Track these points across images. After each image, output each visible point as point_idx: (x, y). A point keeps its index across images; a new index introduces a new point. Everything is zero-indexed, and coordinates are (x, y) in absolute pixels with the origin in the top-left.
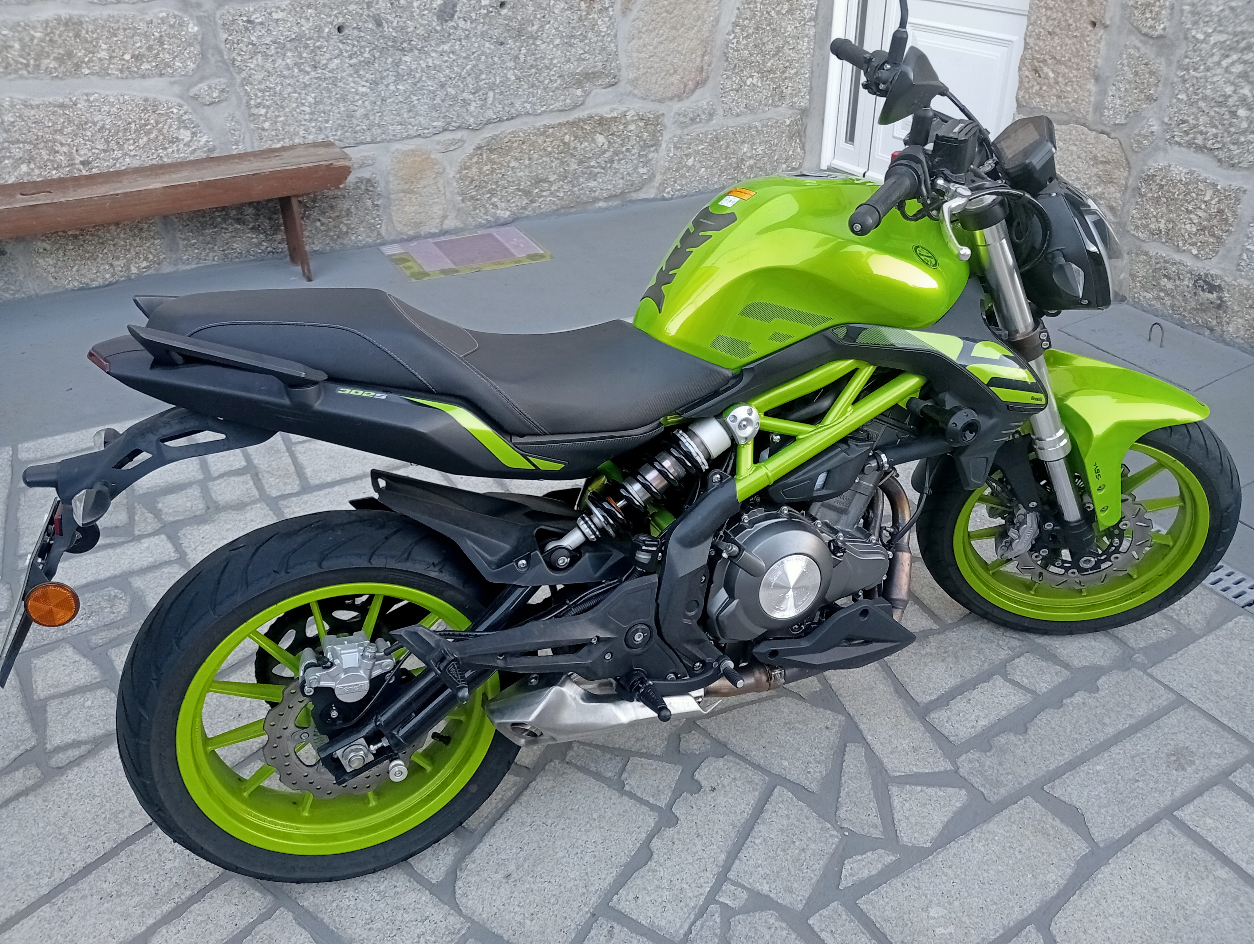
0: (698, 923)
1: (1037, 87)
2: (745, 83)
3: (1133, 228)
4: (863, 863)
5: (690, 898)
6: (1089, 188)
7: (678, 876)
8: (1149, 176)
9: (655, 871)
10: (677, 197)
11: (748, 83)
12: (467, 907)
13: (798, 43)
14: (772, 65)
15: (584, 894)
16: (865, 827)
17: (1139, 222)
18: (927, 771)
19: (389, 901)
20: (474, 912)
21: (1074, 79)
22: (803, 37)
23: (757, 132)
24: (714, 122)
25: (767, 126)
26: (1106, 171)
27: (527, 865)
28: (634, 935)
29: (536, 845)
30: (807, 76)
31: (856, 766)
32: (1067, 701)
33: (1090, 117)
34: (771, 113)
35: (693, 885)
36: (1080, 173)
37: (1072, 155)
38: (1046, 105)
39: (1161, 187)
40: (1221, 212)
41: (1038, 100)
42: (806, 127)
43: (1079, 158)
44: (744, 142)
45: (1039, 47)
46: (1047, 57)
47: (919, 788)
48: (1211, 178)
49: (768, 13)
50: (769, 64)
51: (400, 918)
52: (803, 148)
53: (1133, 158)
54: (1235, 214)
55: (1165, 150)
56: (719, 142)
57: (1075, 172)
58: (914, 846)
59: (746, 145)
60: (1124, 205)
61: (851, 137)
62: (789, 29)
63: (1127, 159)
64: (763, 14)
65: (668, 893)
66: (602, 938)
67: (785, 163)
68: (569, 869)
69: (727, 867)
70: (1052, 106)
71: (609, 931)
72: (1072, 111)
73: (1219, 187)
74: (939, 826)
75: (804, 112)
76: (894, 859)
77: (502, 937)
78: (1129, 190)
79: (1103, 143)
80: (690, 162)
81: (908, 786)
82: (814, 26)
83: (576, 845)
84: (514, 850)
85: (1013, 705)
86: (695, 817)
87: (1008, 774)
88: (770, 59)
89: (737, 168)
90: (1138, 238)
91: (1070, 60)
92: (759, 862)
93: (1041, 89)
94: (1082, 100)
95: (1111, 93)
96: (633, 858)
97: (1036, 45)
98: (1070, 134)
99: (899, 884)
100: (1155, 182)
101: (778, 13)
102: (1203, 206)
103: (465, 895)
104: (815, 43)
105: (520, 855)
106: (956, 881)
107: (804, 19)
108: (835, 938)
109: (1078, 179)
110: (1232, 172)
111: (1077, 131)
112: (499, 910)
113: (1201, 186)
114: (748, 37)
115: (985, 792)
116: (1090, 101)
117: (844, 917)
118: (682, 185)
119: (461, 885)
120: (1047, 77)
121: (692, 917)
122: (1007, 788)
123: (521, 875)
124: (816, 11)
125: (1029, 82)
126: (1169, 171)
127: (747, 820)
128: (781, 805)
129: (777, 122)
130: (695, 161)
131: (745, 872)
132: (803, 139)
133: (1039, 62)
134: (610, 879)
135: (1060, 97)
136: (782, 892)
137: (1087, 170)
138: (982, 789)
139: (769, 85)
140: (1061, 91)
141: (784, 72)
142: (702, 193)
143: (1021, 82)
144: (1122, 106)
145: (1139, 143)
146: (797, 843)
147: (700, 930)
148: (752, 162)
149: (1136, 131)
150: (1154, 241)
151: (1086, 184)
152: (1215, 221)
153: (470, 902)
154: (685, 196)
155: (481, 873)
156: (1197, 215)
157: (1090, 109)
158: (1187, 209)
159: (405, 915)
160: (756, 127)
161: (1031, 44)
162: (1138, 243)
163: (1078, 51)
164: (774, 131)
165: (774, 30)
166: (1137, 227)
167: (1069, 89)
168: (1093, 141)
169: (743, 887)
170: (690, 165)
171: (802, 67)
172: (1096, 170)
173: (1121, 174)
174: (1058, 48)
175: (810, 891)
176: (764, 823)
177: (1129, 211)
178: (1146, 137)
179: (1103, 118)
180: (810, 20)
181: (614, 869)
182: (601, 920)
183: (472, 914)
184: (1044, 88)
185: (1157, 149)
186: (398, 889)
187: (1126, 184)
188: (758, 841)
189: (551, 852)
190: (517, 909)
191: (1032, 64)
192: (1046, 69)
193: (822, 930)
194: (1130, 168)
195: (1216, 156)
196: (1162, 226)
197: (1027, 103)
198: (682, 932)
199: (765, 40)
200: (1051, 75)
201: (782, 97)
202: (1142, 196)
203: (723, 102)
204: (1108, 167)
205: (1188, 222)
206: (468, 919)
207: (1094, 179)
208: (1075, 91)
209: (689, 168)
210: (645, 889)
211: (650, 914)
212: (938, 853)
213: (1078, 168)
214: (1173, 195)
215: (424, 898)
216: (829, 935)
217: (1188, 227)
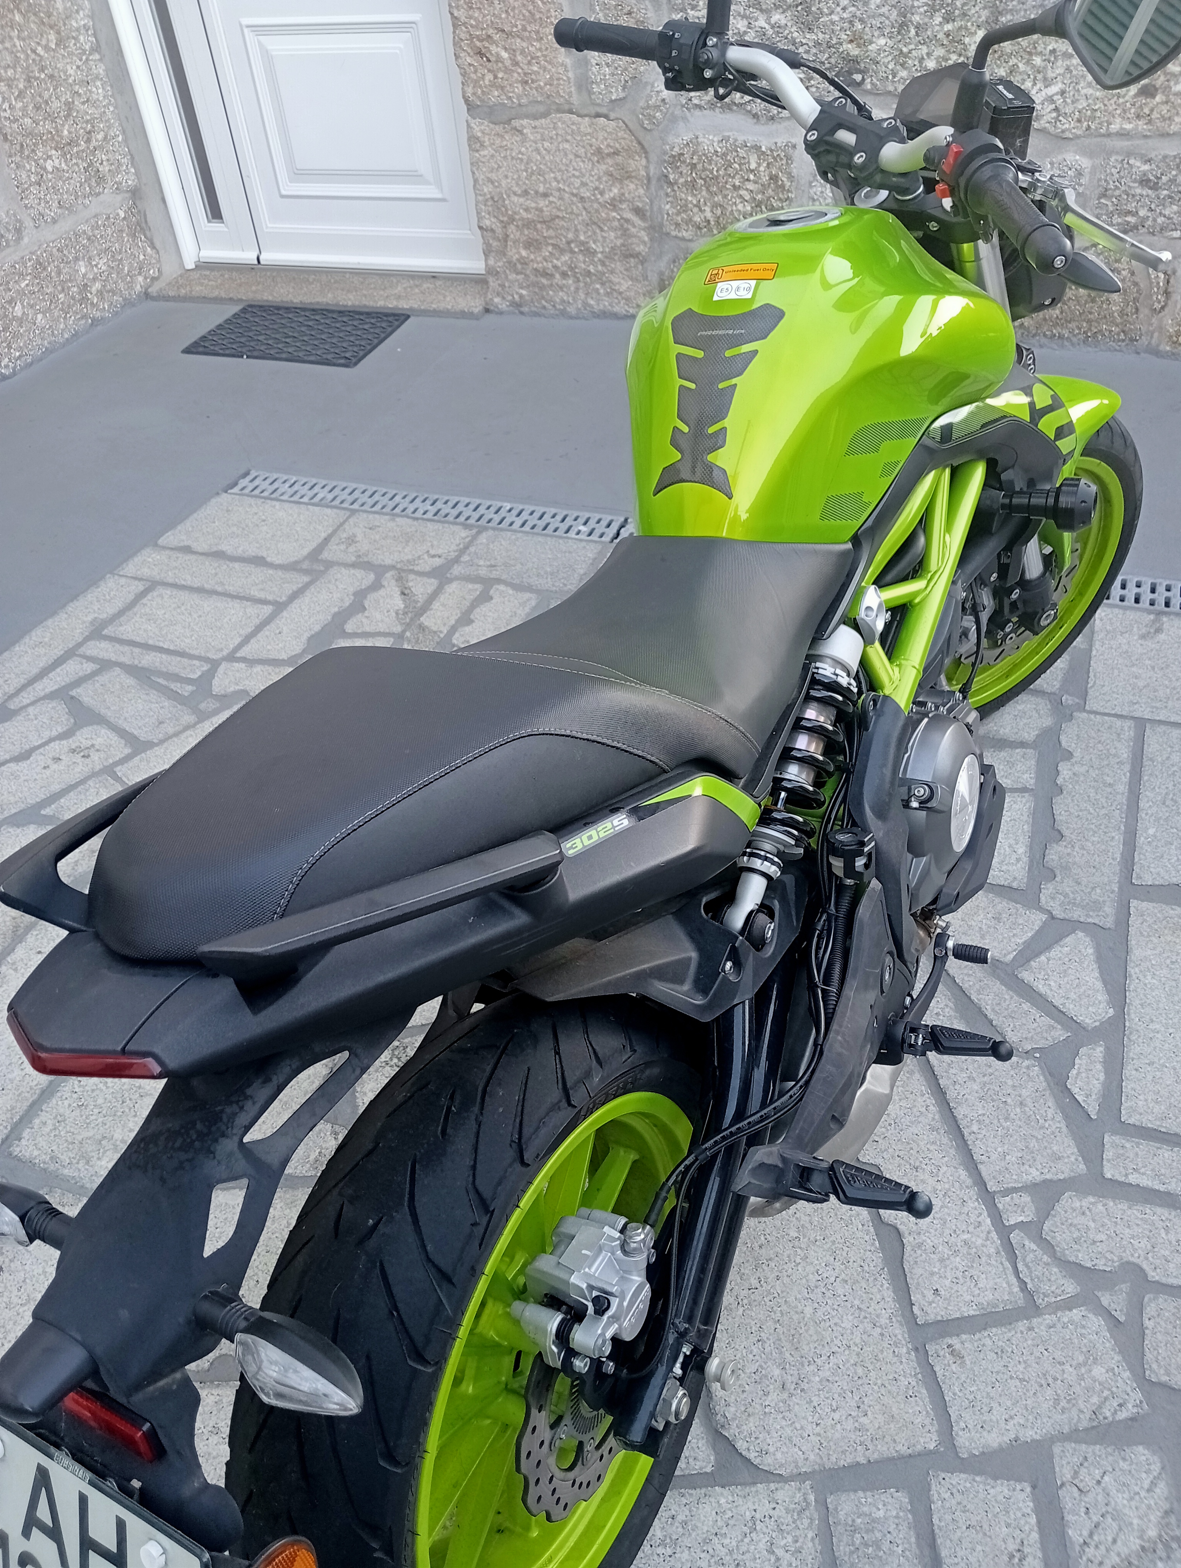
0: (1020, 1266)
1: (489, 77)
2: (45, 169)
3: (673, 228)
4: (1084, 1075)
5: (983, 1246)
6: (602, 193)
7: (947, 1232)
8: (674, 156)
9: (919, 1246)
10: (22, 369)
11: (50, 169)
12: (781, 1466)
13: (90, 91)
14: (70, 133)
15: (882, 1335)
16: (1045, 1035)
17: (679, 218)
18: (1030, 935)
19: (687, 1542)
20: (796, 1462)
21: (539, 54)
22: (94, 81)
23: (89, 239)
24: (26, 240)
25: (98, 227)
26: (617, 164)
27: (787, 1355)
28: (978, 1336)
29: (770, 1323)
30: (120, 139)
31: (969, 975)
32: (1060, 781)
33: (575, 100)
34: (94, 206)
35: (971, 1229)
36: (583, 175)
37: (566, 155)
38: (510, 98)
39: (693, 166)
40: (774, 178)
41: (496, 93)
42: (145, 215)
43: (577, 156)
44: (77, 259)
45: (476, 19)
46: (491, 31)
47: (1043, 958)
48: (751, 140)
49: (34, 51)
50: (66, 132)
51: (725, 1550)
52: (153, 247)
53: (647, 140)
54: (791, 177)
55: (685, 119)
56: (45, 269)
57: (577, 177)
58: (1102, 1023)
59: (81, 263)
60: (652, 202)
61: (215, 213)
62: (71, 72)
63: (640, 143)
64: (27, 56)
65: (958, 1259)
66: (954, 1367)
67: (140, 274)
68: (836, 1320)
69: (980, 1183)
70: (519, 97)
71: (952, 1353)
72: (548, 97)
73: (764, 149)
74: (1099, 985)
75: (135, 193)
76: (1102, 1049)
77: (858, 1464)
78: (654, 182)
79: (603, 129)
80: (18, 310)
81: (1032, 963)
82: (101, 60)
83: (812, 1285)
84: (755, 1351)
85: (1025, 815)
86: (890, 1150)
87: (1093, 888)
88: (63, 125)
89: (84, 300)
90: (683, 239)
91: (524, 29)
92: (999, 1149)
93: (496, 77)
94: (558, 79)
95: (594, 62)
96: (882, 1248)
97: (471, 17)
98: (555, 128)
99: (1134, 1072)
100: (684, 162)
101: (47, 48)
102: (752, 177)
103: (762, 1453)
104: (112, 86)
105: (768, 1350)
106: (1171, 1031)
107: (84, 51)
108: (1143, 1174)
109: (584, 184)
110: (774, 127)
111: (564, 122)
112: (819, 1435)
113: (742, 153)
114: (21, 95)
115: (1097, 922)
116: (569, 78)
117: (1128, 1145)
118: (20, 349)
119: (745, 1445)
120: (499, 59)
121: (1007, 1264)
122: (1108, 904)
123: (796, 1373)
124: (95, 35)
125: (476, 72)
126: (698, 144)
127: (940, 1112)
128: (952, 1071)
129: (108, 218)
130: (23, 307)
131: (1000, 1172)
132: (148, 233)
133: (481, 41)
134: (889, 1294)
135: (526, 82)
136: (1052, 1165)
137: (592, 170)
138: (1090, 920)
139: (77, 164)
140: (525, 74)
141: (88, 141)
142: (51, 352)
143: (464, 74)
144: (613, 74)
145: (651, 117)
146: (1009, 1101)
147: (1031, 1272)
148: (98, 285)
149: (642, 103)
150: (703, 236)
151: (597, 188)
152: (770, 191)
153: (779, 1455)
154: (31, 364)
155: (750, 1410)
156: (747, 190)
157: (573, 89)
158: (734, 186)
159: (726, 1541)
160: (84, 232)
161: (463, 19)
162: (683, 245)
163: (533, 15)
164: (109, 231)
165: (51, 77)
166: (677, 225)
167: (535, 68)
168: (589, 130)
169: (1015, 1190)
170: (20, 314)
171: (109, 127)
172: (604, 167)
173: (637, 164)
174: (503, 16)
175: (1072, 1143)
176: (959, 1104)
177: (660, 208)
178: (657, 107)
179: (593, 97)
180: (93, 50)
181: (880, 1279)
182: (931, 1348)
183: (797, 1467)
184: (500, 75)
185: (674, 119)
186: (680, 1518)
187: (648, 175)
188: (975, 1128)
189: (796, 1317)
190: (836, 1416)
191: (472, 46)
192: (494, 49)
193: (1126, 1175)
194: (646, 152)
195: (750, 112)
196: (708, 214)
197: (482, 101)
198: (1016, 1289)
199: (46, 95)
200: (505, 55)
201: (101, 180)
202: (670, 184)
203: (26, 206)
204: (619, 159)
205: (738, 201)
206: (801, 1477)
207: (604, 179)
208: (545, 69)
209: (20, 321)
210: (932, 1274)
211: (968, 1298)
212: (1129, 1014)
213: (580, 170)
214: (712, 173)
215: (723, 1501)
216: (1136, 1175)
217: (740, 207)
